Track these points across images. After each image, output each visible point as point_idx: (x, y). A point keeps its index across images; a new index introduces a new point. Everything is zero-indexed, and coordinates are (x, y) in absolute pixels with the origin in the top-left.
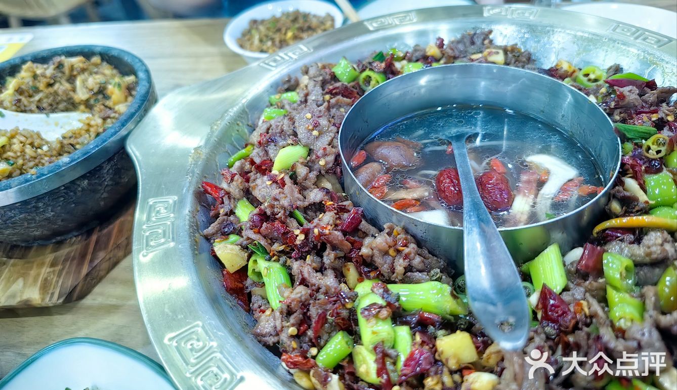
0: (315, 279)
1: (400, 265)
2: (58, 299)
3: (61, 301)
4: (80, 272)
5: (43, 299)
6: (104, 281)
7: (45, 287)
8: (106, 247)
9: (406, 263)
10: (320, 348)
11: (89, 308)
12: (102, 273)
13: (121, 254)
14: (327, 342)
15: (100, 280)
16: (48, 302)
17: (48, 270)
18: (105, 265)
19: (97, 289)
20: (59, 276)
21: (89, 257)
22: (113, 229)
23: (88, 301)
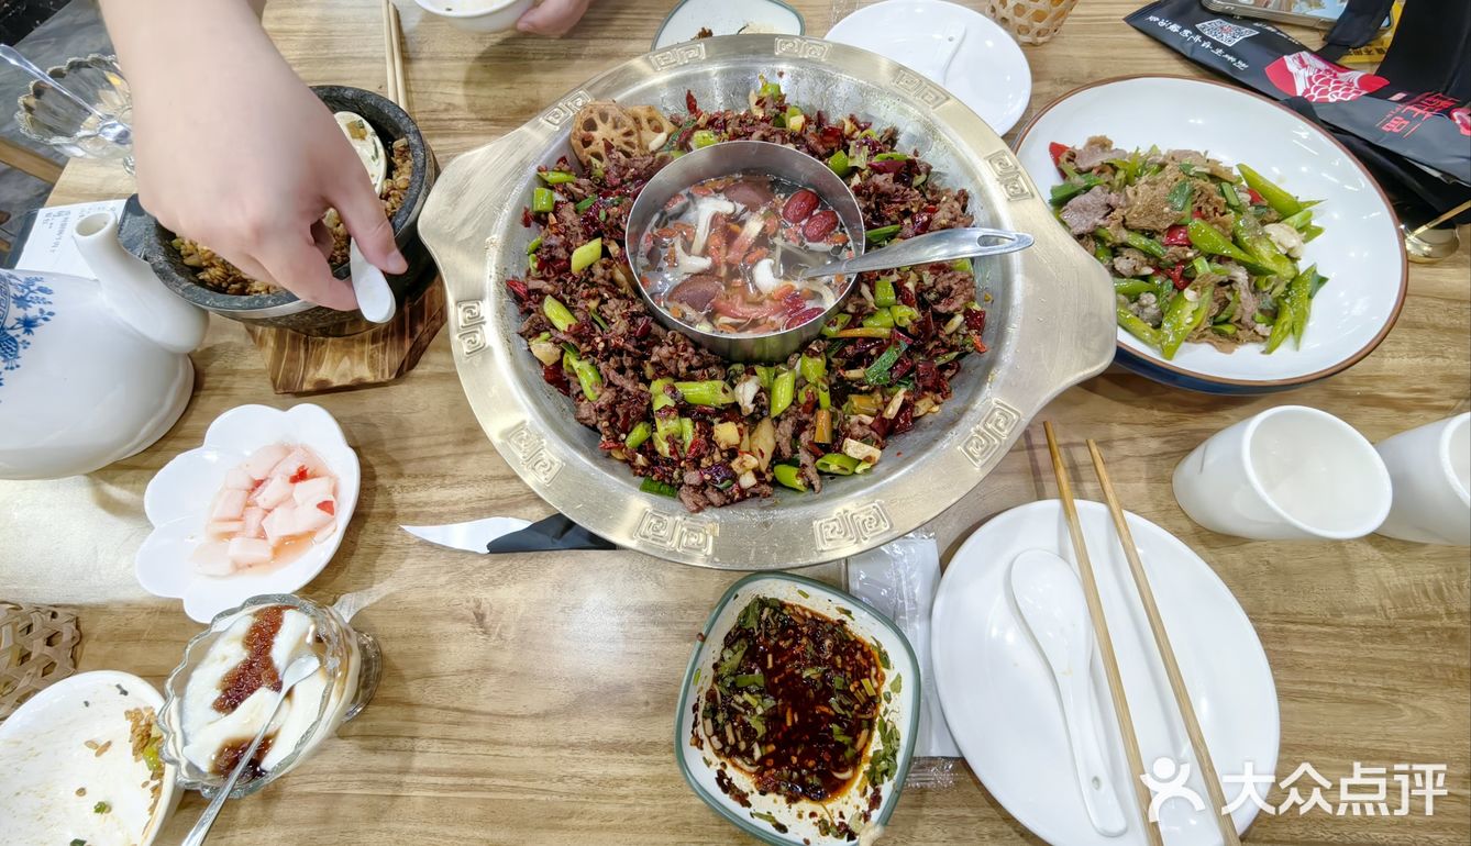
0: (618, 380)
1: (682, 366)
2: (390, 375)
3: (393, 377)
4: (403, 348)
5: (375, 377)
6: (428, 351)
7: (373, 366)
8: (422, 320)
9: (687, 364)
10: (627, 434)
11: (420, 377)
12: (424, 344)
13: (438, 323)
14: (632, 430)
15: (423, 350)
16: (379, 379)
17: (371, 347)
18: (426, 337)
19: (423, 358)
20: (384, 353)
21: (408, 331)
22: (424, 298)
23: (418, 371)
